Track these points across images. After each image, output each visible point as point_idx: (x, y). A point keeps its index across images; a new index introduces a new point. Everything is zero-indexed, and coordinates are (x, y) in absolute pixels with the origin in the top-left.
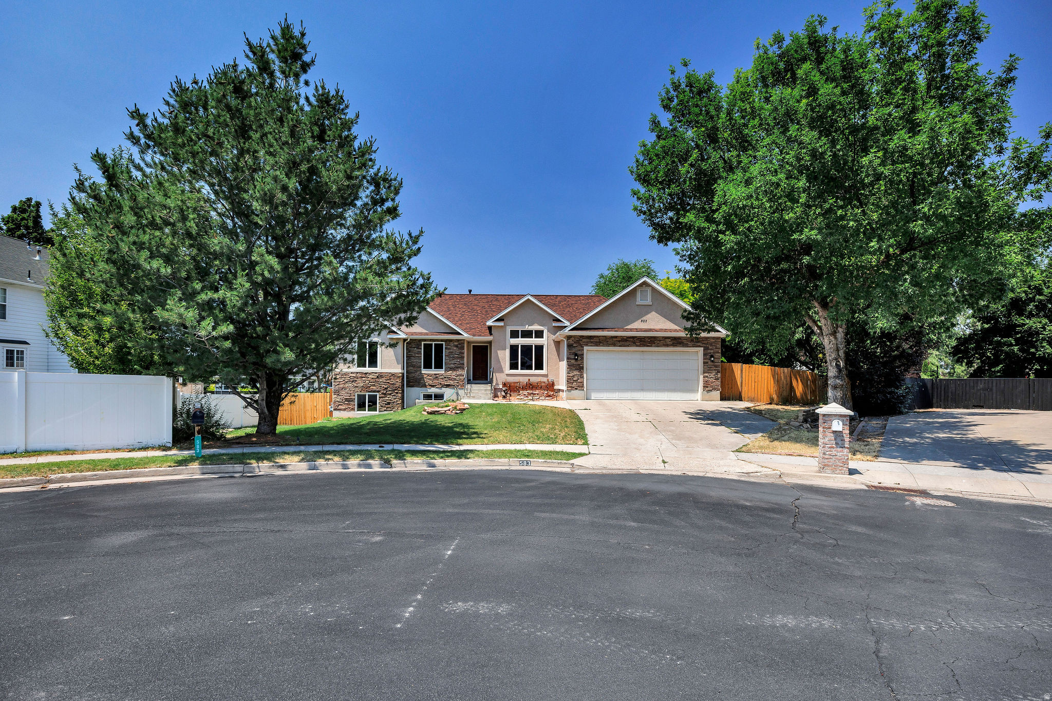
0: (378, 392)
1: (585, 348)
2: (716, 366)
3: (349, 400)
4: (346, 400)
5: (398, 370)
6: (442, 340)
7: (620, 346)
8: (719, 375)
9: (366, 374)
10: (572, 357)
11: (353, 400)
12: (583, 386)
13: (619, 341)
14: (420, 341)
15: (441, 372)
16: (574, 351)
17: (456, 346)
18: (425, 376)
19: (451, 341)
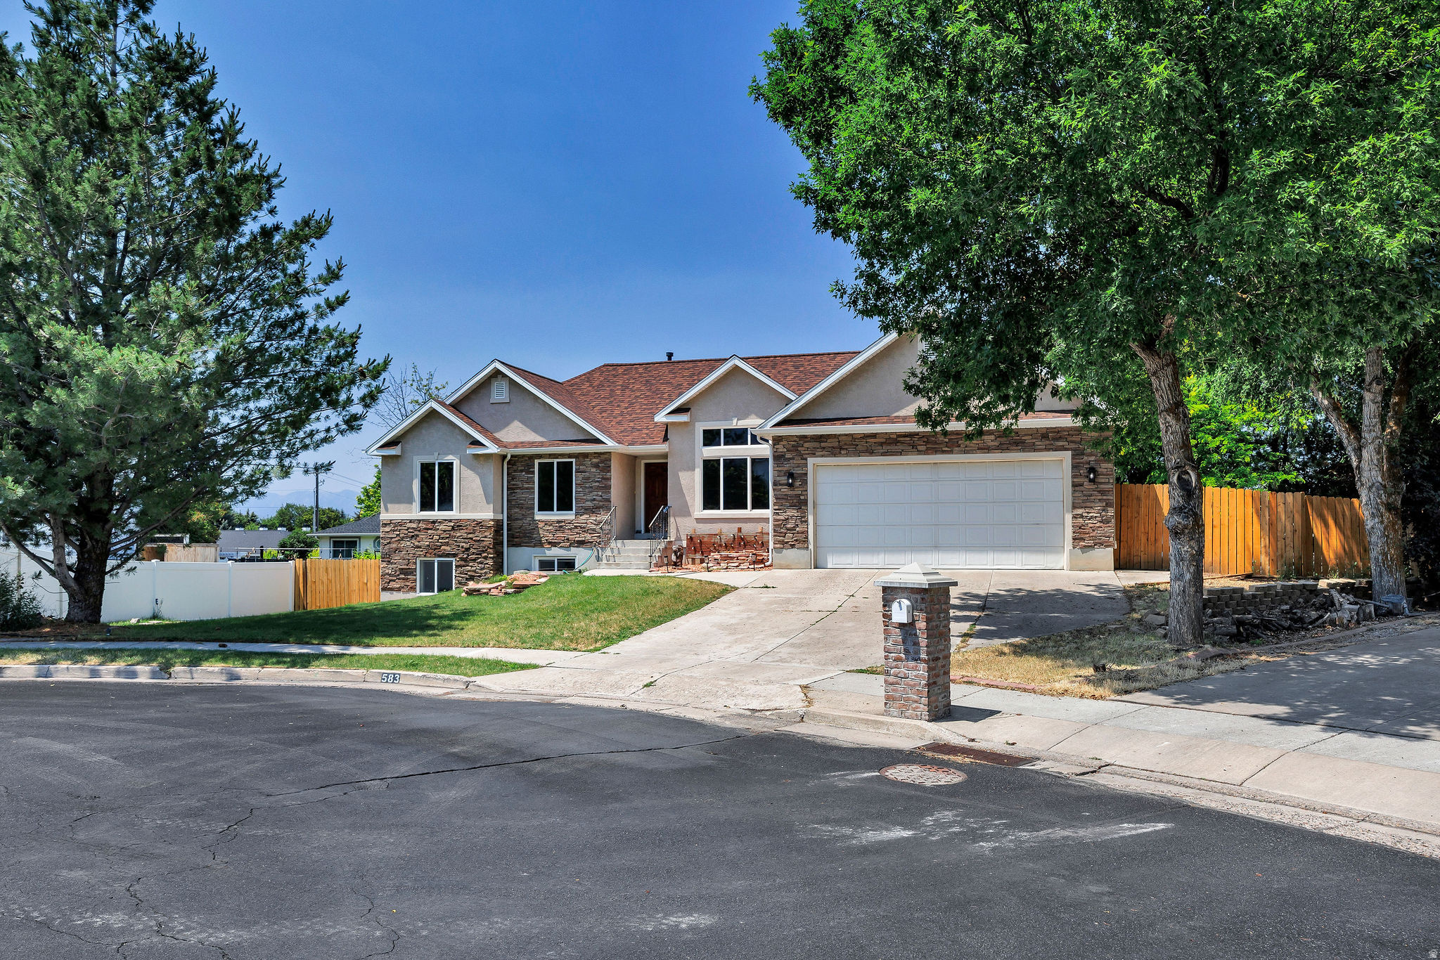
0: (454, 555)
1: (811, 461)
2: (1102, 492)
3: (407, 572)
4: (402, 571)
5: (487, 514)
6: (570, 456)
7: (883, 454)
8: (1111, 512)
9: (434, 522)
10: (783, 480)
11: (412, 572)
12: (806, 540)
13: (882, 444)
14: (532, 457)
15: (569, 516)
16: (786, 467)
17: (596, 466)
18: (541, 525)
19: (585, 455)
